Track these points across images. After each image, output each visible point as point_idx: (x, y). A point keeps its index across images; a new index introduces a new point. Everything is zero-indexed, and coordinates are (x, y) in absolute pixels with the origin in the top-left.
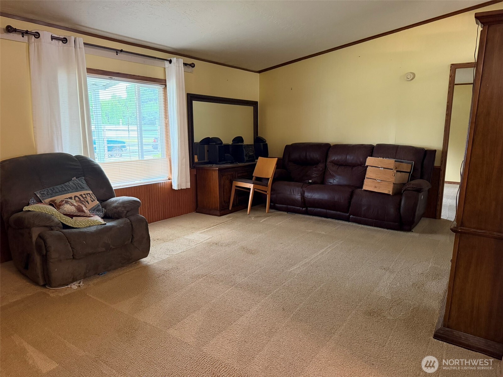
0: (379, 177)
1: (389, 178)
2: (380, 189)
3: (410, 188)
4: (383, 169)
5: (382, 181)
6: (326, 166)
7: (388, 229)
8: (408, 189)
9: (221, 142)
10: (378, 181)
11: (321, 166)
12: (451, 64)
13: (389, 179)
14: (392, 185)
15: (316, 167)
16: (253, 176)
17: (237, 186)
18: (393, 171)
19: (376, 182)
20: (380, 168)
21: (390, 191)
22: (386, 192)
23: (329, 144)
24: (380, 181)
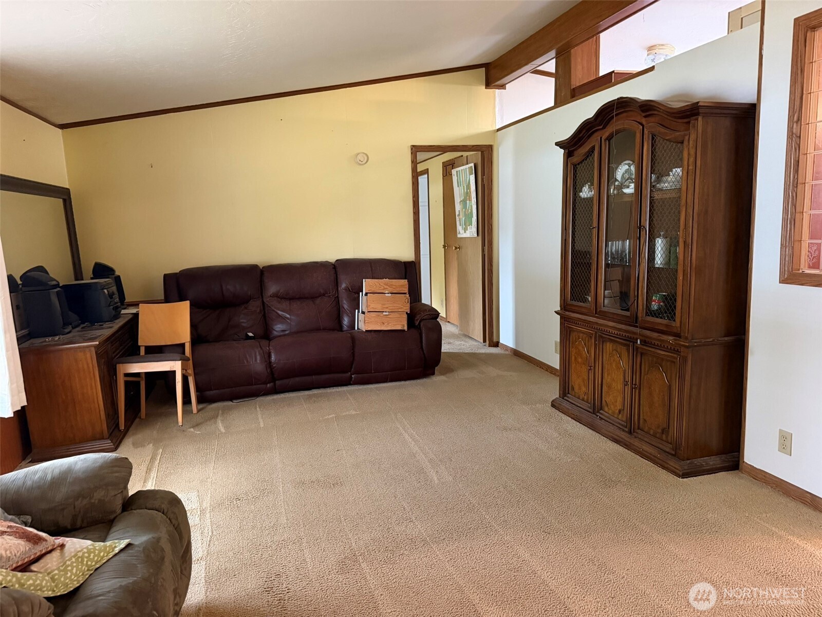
0: (387, 308)
1: (402, 306)
2: (390, 324)
3: (426, 316)
4: (390, 295)
5: (390, 313)
6: (263, 303)
7: (405, 380)
8: (424, 318)
9: (57, 283)
10: (384, 313)
11: (255, 305)
12: (411, 146)
13: (402, 308)
14: (406, 316)
15: (246, 308)
16: (140, 346)
17: (127, 375)
18: (405, 296)
19: (382, 315)
20: (386, 295)
21: (404, 325)
22: (399, 328)
23: (257, 265)
24: (387, 313)
